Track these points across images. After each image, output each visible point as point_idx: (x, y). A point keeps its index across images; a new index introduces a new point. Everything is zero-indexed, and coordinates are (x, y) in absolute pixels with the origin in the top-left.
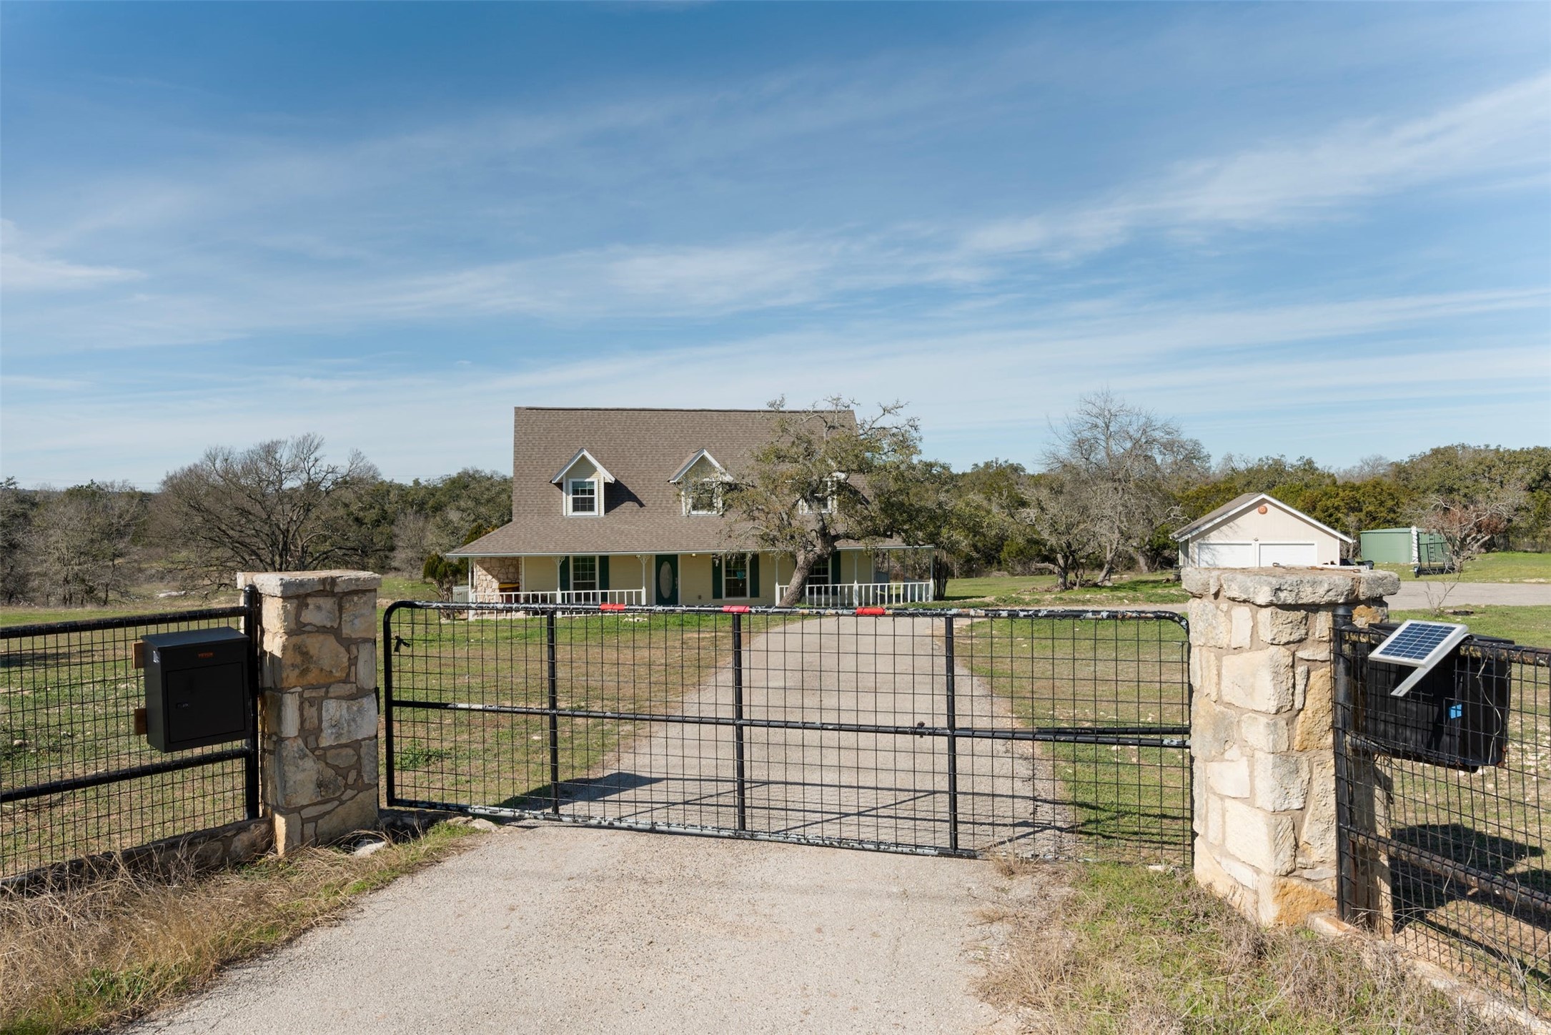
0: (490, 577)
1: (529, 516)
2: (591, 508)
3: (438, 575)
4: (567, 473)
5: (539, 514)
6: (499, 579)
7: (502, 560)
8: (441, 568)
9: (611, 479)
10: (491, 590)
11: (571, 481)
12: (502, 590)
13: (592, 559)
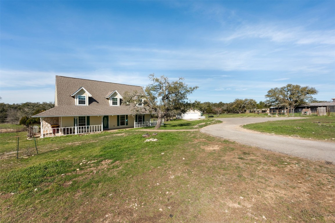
0: (47, 123)
1: (64, 105)
2: (84, 103)
3: (26, 123)
4: (77, 93)
5: (67, 105)
6: (50, 124)
7: (52, 118)
8: (28, 121)
9: (90, 96)
10: (47, 127)
11: (78, 95)
12: (52, 127)
13: (85, 117)
